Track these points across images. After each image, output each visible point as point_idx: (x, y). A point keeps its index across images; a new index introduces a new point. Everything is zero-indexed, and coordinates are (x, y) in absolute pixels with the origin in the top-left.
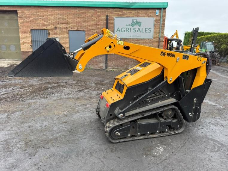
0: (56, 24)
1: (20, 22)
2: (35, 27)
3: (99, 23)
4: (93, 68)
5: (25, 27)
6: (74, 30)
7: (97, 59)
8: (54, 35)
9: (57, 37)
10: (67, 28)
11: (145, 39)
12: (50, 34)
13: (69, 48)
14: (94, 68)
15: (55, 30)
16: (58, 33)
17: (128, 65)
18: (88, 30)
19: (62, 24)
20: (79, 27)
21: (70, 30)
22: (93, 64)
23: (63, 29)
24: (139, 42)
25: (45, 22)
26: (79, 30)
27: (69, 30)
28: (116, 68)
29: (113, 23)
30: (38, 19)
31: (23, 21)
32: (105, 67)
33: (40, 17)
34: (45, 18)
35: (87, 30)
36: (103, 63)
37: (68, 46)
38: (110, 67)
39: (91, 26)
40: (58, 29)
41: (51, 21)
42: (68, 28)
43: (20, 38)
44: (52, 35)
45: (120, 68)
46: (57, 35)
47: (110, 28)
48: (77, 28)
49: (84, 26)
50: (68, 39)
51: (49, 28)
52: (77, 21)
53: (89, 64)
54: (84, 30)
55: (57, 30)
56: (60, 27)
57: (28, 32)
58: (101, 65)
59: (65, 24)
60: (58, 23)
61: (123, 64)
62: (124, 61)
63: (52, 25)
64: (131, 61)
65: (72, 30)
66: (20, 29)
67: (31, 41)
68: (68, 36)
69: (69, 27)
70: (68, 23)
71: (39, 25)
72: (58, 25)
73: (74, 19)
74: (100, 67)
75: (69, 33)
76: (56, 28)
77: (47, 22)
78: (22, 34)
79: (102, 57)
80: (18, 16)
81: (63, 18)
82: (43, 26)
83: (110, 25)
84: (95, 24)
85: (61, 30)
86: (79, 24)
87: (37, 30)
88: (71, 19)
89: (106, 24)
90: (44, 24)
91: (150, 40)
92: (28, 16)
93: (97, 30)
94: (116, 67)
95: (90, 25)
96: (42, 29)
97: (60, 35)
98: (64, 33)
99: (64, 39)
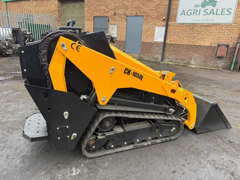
0: (116, 10)
1: (86, 10)
2: (98, 14)
3: (161, 5)
4: (147, 59)
5: (89, 14)
6: (132, 15)
7: (153, 49)
8: (113, 22)
9: (115, 23)
10: (125, 13)
11: (220, 24)
12: (110, 21)
13: (126, 35)
14: (149, 60)
15: (114, 17)
16: (117, 19)
17: (191, 58)
18: (147, 15)
19: (121, 10)
20: (138, 12)
21: (129, 15)
22: (147, 55)
23: (122, 15)
24: (211, 28)
25: (106, 9)
26: (137, 15)
27: (127, 16)
28: (175, 61)
29: (177, 4)
30: (100, 6)
31: (88, 8)
32: (160, 59)
33: (102, 4)
34: (106, 3)
35: (145, 15)
36: (160, 54)
37: (125, 33)
38: (167, 60)
39: (151, 10)
40: (117, 15)
41: (111, 7)
42: (127, 14)
43: (85, 25)
44: (111, 22)
45: (179, 61)
46: (116, 22)
47: (173, 11)
48: (135, 14)
49: (143, 10)
50: (126, 26)
51: (109, 15)
52: (137, 5)
53: (144, 55)
54: (143, 15)
55: (116, 17)
56: (119, 13)
57: (91, 19)
58: (156, 56)
59: (124, 9)
60: (117, 8)
61: (184, 57)
62: (186, 53)
63: (112, 11)
64: (196, 54)
65: (130, 15)
66: (85, 17)
67: (93, 28)
68: (126, 22)
69: (128, 12)
70: (127, 8)
71: (100, 12)
72: (117, 11)
73: (133, 3)
74: (155, 59)
75: (127, 20)
76: (115, 14)
77: (107, 8)
78: (86, 22)
79: (158, 46)
80: (85, 3)
81: (123, 2)
82: (104, 13)
83: (174, 8)
84: (155, 7)
85: (120, 16)
86: (138, 9)
87: (98, 17)
88: (130, 3)
89: (168, 6)
90: (105, 10)
91: (227, 25)
92: (92, 3)
93: (157, 15)
94: (174, 59)
95: (149, 9)
96: (103, 16)
97: (119, 22)
98: (122, 19)
99: (122, 26)
